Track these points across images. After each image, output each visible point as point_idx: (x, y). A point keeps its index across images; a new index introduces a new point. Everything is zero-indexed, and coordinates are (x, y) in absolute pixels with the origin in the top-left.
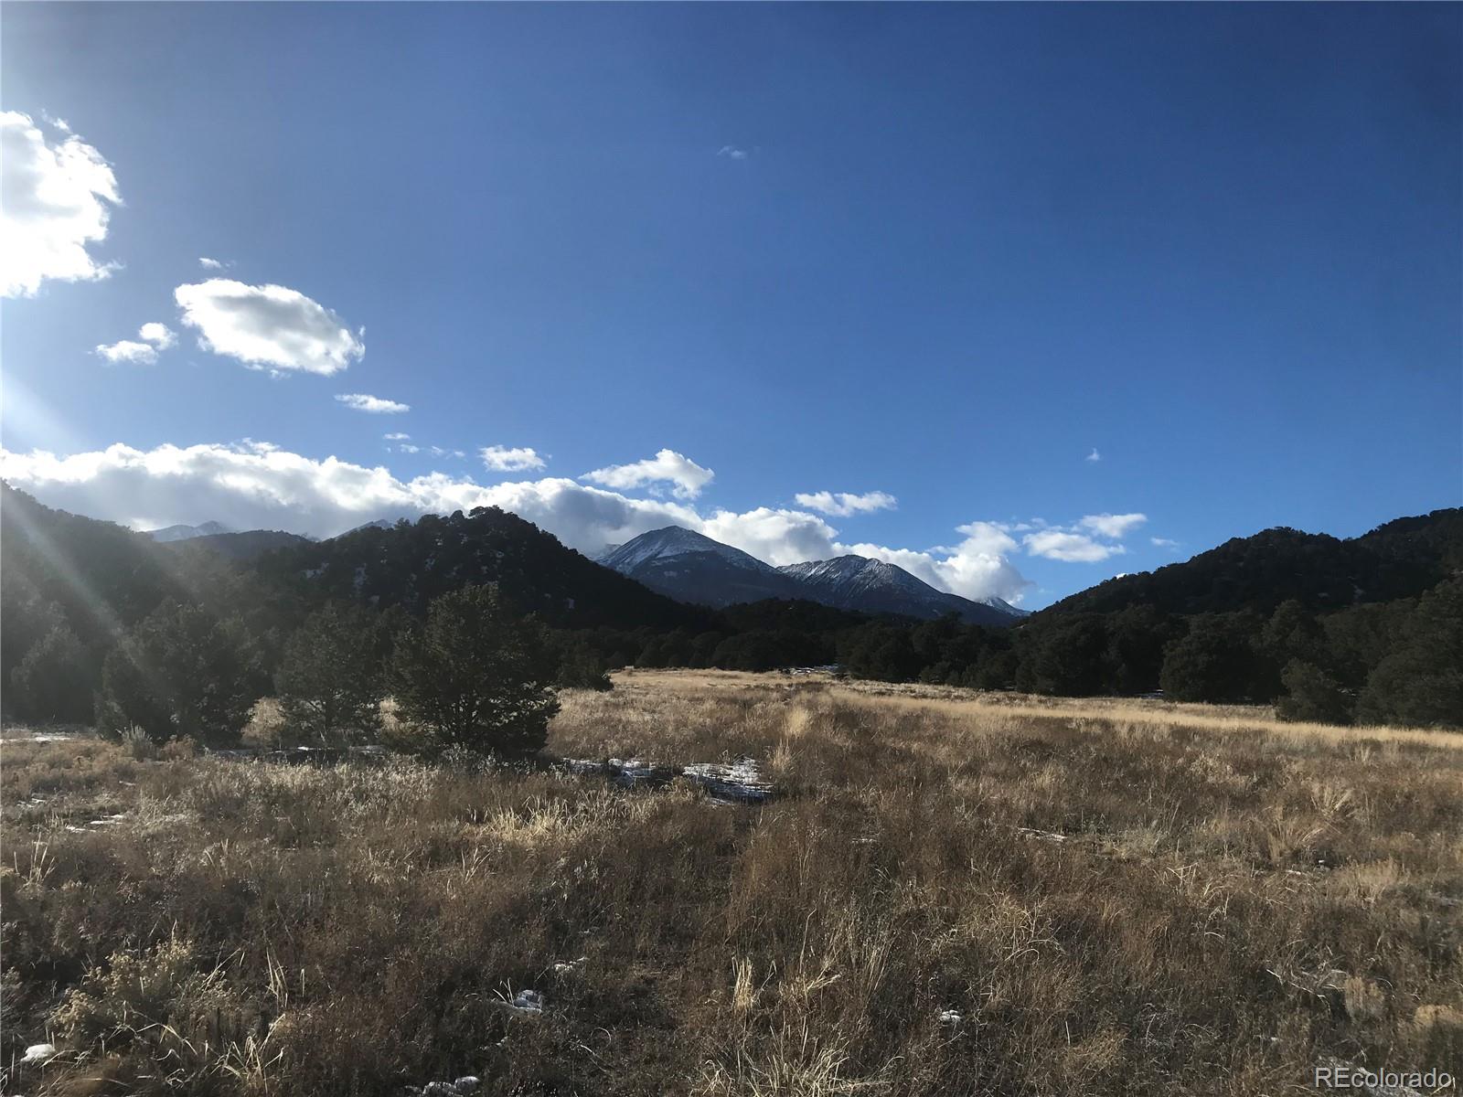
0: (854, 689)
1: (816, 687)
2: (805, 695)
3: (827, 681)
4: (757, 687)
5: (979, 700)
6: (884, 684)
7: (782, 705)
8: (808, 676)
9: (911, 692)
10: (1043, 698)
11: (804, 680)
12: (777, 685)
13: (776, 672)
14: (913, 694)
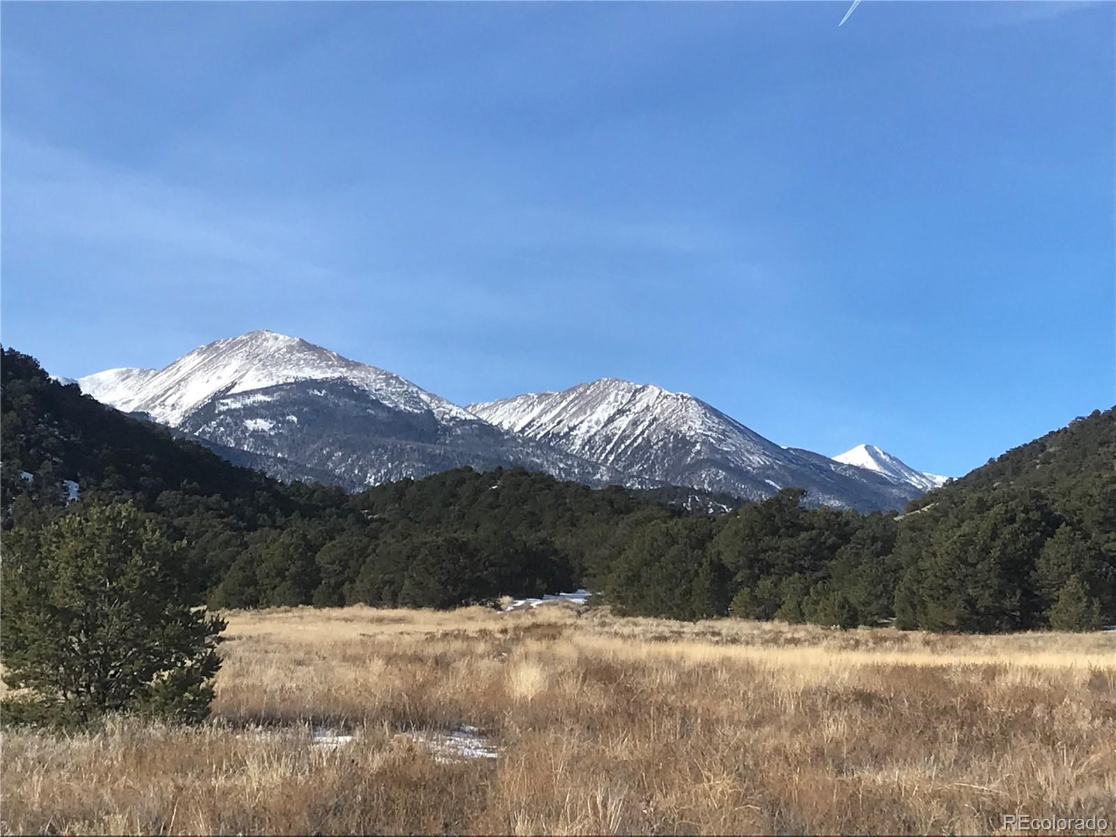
0: (616, 634)
1: (551, 632)
2: (533, 645)
3: (569, 621)
4: (446, 635)
5: (825, 643)
6: (667, 622)
7: (496, 664)
8: (533, 614)
9: (714, 634)
10: (933, 636)
11: (527, 620)
12: (480, 631)
13: (475, 609)
14: (717, 638)
